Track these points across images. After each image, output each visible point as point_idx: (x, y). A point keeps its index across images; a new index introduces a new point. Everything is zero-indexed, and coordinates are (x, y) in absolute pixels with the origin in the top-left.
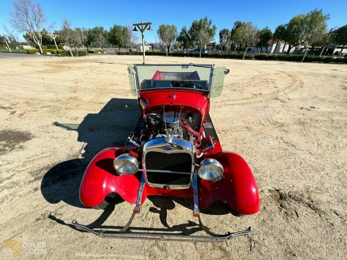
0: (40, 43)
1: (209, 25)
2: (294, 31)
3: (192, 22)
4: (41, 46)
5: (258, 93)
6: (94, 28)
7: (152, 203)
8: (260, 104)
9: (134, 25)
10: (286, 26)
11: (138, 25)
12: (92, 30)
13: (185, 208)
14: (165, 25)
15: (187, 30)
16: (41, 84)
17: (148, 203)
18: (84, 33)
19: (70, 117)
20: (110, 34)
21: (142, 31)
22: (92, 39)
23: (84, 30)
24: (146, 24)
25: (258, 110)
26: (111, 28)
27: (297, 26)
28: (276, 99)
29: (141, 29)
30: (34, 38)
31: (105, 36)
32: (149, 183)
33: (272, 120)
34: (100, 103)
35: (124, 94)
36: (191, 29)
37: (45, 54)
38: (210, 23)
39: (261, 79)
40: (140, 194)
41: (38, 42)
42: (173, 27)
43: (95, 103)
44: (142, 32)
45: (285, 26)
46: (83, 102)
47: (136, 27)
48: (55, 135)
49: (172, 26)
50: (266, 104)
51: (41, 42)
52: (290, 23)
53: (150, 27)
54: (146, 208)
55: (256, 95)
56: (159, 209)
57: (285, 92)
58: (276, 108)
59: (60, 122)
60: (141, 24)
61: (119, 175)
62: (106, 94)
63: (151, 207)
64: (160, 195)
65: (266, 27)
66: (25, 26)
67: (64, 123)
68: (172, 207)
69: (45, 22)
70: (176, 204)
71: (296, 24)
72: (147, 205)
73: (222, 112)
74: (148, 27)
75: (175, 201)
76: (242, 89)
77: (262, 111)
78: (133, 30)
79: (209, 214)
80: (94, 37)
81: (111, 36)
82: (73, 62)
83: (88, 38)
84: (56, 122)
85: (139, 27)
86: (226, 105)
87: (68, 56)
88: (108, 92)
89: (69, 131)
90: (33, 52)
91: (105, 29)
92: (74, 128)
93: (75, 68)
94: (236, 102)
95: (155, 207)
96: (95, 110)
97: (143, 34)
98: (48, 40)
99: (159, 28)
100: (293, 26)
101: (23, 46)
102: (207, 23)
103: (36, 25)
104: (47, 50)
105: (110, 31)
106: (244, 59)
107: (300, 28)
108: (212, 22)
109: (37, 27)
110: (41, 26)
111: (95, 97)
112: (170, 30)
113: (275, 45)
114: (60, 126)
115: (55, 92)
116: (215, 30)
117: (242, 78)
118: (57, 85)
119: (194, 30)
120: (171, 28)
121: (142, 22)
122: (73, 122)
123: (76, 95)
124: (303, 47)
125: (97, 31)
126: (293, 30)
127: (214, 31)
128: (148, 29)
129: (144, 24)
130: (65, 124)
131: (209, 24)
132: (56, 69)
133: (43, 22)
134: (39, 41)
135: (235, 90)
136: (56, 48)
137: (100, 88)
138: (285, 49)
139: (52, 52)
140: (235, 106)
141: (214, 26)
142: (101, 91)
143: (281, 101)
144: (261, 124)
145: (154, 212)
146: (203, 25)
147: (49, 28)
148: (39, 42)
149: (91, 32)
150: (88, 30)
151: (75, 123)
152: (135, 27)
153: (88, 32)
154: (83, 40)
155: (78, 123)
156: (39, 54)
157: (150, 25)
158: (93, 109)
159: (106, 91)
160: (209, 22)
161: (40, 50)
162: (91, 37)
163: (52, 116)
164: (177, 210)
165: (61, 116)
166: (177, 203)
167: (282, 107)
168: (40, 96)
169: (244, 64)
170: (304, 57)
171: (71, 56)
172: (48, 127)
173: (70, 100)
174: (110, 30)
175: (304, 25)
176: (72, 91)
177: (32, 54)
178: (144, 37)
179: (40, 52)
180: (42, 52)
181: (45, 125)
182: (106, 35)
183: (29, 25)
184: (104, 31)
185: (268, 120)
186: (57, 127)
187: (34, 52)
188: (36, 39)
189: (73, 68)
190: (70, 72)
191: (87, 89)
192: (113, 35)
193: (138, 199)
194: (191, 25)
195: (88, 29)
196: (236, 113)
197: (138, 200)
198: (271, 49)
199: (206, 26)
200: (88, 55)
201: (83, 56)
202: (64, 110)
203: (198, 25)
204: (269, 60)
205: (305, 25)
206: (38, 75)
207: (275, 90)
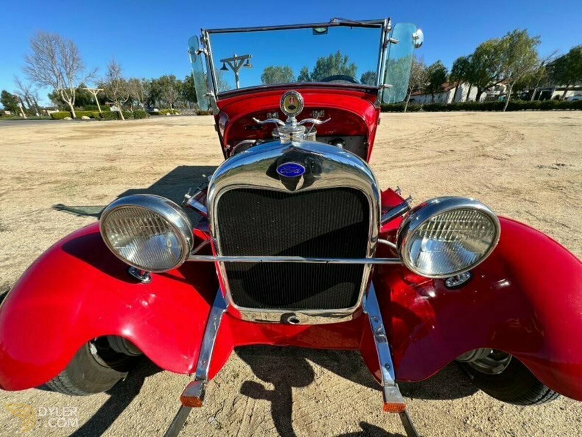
0: (72, 102)
1: (344, 64)
2: (484, 64)
3: (317, 60)
4: (73, 106)
5: (448, 149)
6: (160, 78)
7: (248, 368)
8: (459, 164)
9: (221, 61)
10: (470, 58)
11: (228, 61)
12: (157, 81)
13: (345, 382)
14: (274, 67)
15: (309, 72)
16: (57, 152)
17: (237, 369)
18: (144, 86)
19: (90, 195)
20: (185, 86)
21: (235, 69)
22: (157, 95)
23: (144, 82)
24: (242, 59)
25: (457, 172)
26: (187, 76)
27: (488, 57)
28: (483, 155)
29: (233, 65)
30: (62, 95)
31: (177, 88)
32: (236, 306)
33: (493, 186)
34: (155, 174)
35: (201, 160)
36: (316, 71)
37: (79, 118)
38: (346, 60)
39: (445, 133)
40: (210, 341)
41: (68, 101)
42: (286, 69)
43: (145, 174)
44: (236, 72)
45: (468, 59)
46: (123, 173)
47: (226, 64)
48: (47, 225)
49: (284, 69)
50: (469, 163)
51: (74, 101)
52: (476, 53)
53: (248, 62)
54: (231, 384)
55: (445, 153)
56: (270, 387)
57: (495, 146)
58: (491, 168)
59: (68, 203)
60: (234, 59)
61: (140, 281)
62: (169, 160)
63: (246, 382)
64: (271, 344)
65: (436, 61)
66: (49, 76)
67: (76, 205)
68: (308, 377)
69: (82, 69)
70: (317, 368)
71: (486, 54)
72: (236, 376)
73: (389, 177)
74: (245, 62)
75: (314, 362)
76: (416, 146)
77: (465, 173)
78: (221, 69)
79: (417, 397)
80: (160, 91)
81: (188, 89)
82: (124, 125)
83: (151, 92)
84: (60, 205)
85: (230, 64)
86: (392, 167)
87: (115, 120)
88: (172, 159)
89: (80, 217)
90: (60, 116)
91: (177, 79)
92: (93, 213)
93: (124, 133)
94: (412, 163)
95: (258, 381)
96: (143, 184)
97: (237, 74)
98: (87, 101)
99: (263, 72)
100: (482, 57)
101: (48, 111)
102: (341, 60)
103: (67, 74)
104: (83, 113)
105: (186, 81)
106: (407, 112)
107: (493, 60)
108: (348, 59)
109: (68, 78)
110: (75, 76)
111: (147, 165)
112: (281, 74)
113: (453, 91)
114: (66, 209)
115: (77, 162)
116: (355, 71)
117: (411, 132)
118: (84, 154)
119: (321, 72)
120: (283, 71)
121: (234, 56)
122: (93, 203)
123: (114, 164)
124: (498, 93)
125: (165, 82)
126: (481, 64)
127: (353, 72)
128: (245, 65)
129: (238, 58)
130: (78, 207)
131: (343, 62)
132: (90, 134)
133: (78, 70)
134: (71, 98)
135: (403, 148)
136: (98, 109)
137: (161, 153)
138: (470, 96)
139: (91, 116)
140: (411, 169)
141: (353, 65)
142: (161, 157)
143: (495, 159)
144: (473, 192)
145: (255, 397)
146: (334, 64)
147: (88, 79)
148: (70, 100)
149: (155, 84)
150: (151, 82)
151: (98, 205)
152: (224, 65)
153: (151, 84)
154: (142, 97)
155: (103, 205)
156: (70, 119)
157: (249, 59)
158: (139, 182)
159: (169, 158)
160: (344, 59)
161: (72, 113)
162: (155, 92)
163: (57, 195)
164: (322, 388)
165: (74, 195)
166: (319, 367)
167: (501, 166)
168: (46, 169)
169: (408, 117)
170: (507, 103)
171: (121, 119)
172: (39, 213)
173: (100, 172)
174: (186, 79)
175: (500, 54)
176: (108, 160)
177: (58, 119)
178: (239, 78)
179: (72, 117)
180: (75, 116)
181: (37, 209)
182: (179, 87)
183: (55, 75)
184: (176, 82)
185: (486, 186)
186: (59, 212)
187: (62, 116)
188: (65, 97)
189: (119, 133)
190: (113, 137)
191: (136, 156)
192: (190, 86)
193: (202, 356)
194: (315, 65)
195: (150, 79)
196: (418, 178)
197: (200, 362)
198: (447, 97)
199: (340, 65)
200: (148, 117)
201: (141, 118)
202: (83, 186)
203: (326, 64)
204: (448, 111)
205: (502, 54)
206: (56, 143)
207: (475, 144)
